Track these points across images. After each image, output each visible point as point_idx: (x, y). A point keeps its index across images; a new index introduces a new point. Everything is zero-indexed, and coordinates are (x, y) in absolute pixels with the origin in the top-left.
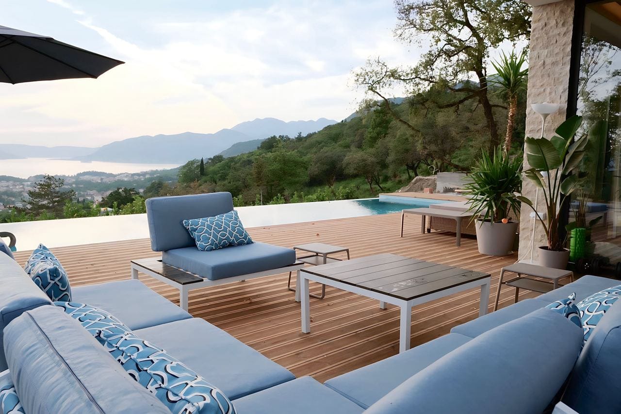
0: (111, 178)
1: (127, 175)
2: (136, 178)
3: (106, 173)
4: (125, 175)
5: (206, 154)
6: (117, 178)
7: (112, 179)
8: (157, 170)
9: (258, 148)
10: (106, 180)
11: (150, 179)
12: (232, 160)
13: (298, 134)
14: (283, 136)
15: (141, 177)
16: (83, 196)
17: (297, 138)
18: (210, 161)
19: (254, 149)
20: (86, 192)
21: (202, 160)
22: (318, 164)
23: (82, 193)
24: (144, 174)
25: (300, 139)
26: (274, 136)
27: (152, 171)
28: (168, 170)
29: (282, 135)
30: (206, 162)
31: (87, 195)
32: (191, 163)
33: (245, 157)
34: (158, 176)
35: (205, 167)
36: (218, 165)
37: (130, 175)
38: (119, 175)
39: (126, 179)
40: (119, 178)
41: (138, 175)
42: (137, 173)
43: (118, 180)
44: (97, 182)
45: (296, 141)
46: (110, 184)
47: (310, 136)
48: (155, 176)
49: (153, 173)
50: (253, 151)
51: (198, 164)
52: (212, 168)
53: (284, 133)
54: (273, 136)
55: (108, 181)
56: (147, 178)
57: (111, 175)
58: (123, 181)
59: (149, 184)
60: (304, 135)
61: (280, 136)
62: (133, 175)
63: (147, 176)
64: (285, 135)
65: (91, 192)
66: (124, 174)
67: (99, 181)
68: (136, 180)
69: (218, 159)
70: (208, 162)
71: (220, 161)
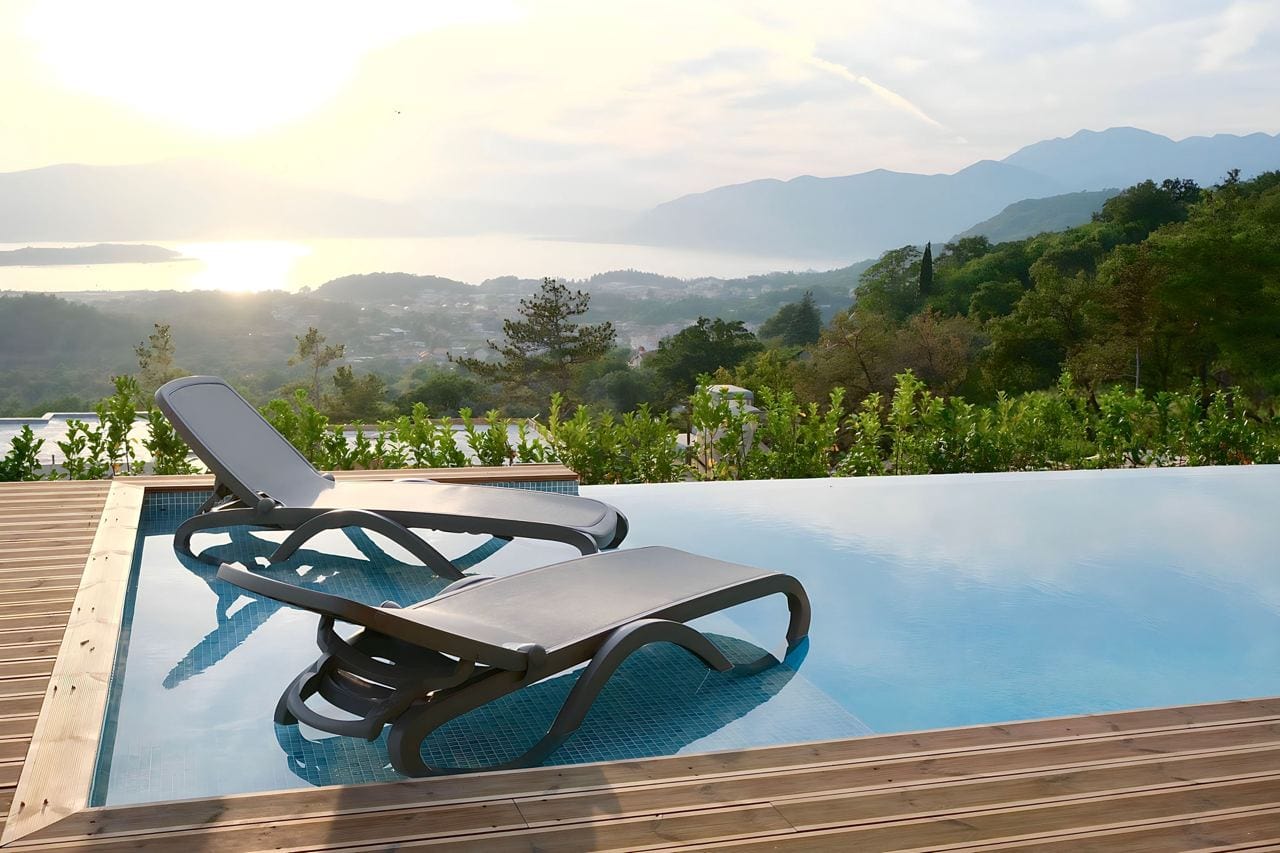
0: (674, 290)
1: (714, 283)
2: (738, 291)
3: (662, 277)
4: (710, 282)
5: (938, 231)
6: (688, 291)
7: (677, 293)
8: (791, 273)
9: (1095, 218)
10: (661, 295)
11: (773, 298)
12: (1016, 249)
13: (1228, 177)
14: (1177, 182)
15: (749, 290)
17: (1225, 187)
18: (950, 253)
19: (1082, 220)
21: (928, 251)
24: (756, 282)
27: (778, 274)
28: (821, 274)
29: (1173, 179)
30: (938, 256)
32: (897, 257)
33: (1055, 242)
34: (795, 289)
35: (935, 269)
36: (973, 265)
37: (721, 286)
38: (694, 282)
39: (709, 295)
40: (694, 292)
41: (740, 283)
42: (738, 280)
43: (691, 296)
44: (640, 300)
46: (670, 306)
48: (786, 289)
49: (778, 279)
50: (1080, 225)
51: (917, 259)
52: (955, 274)
53: (1181, 174)
54: (1145, 181)
55: (667, 297)
56: (767, 294)
57: (674, 283)
58: (701, 301)
59: (774, 313)
61: (1167, 183)
62: (732, 283)
63: (766, 289)
64: (1183, 177)
65: (625, 326)
66: (707, 279)
67: (645, 297)
68: (735, 299)
69: (971, 247)
70: (943, 256)
71: (979, 255)
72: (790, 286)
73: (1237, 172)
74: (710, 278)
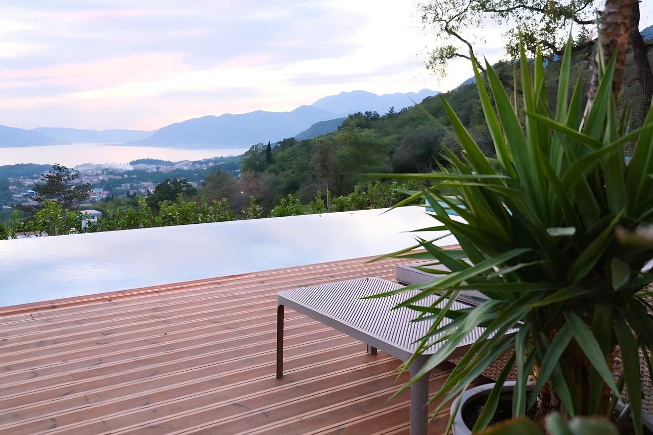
0: (169, 166)
1: (187, 163)
2: (198, 166)
3: (163, 161)
4: (186, 163)
5: (275, 137)
6: (176, 167)
7: (170, 168)
8: (222, 157)
9: (339, 128)
10: (163, 169)
11: (214, 168)
12: (306, 143)
13: (390, 110)
14: (371, 112)
15: (204, 165)
16: (136, 188)
17: (388, 114)
18: (279, 145)
19: (333, 129)
20: (139, 183)
21: (269, 145)
22: (409, 148)
23: (135, 185)
24: (207, 162)
25: (391, 115)
26: (359, 113)
27: (216, 158)
28: (235, 157)
29: (369, 111)
30: (274, 146)
31: (141, 187)
32: (255, 148)
33: (321, 139)
35: (272, 152)
36: (289, 150)
37: (191, 164)
38: (178, 163)
39: (185, 168)
40: (178, 168)
41: (200, 162)
42: (199, 161)
44: (153, 172)
45: (388, 118)
46: (167, 174)
47: (405, 111)
48: (220, 164)
49: (216, 160)
50: (333, 131)
51: (264, 149)
52: (280, 154)
53: (372, 109)
54: (357, 113)
55: (165, 170)
56: (211, 166)
57: (169, 163)
58: (182, 171)
60: (397, 110)
61: (367, 113)
62: (194, 163)
63: (211, 164)
64: (373, 111)
65: (146, 184)
66: (184, 161)
67: (155, 171)
68: (197, 170)
69: (288, 142)
70: (276, 147)
71: (291, 145)
72: (222, 163)
73: (393, 107)
74: (186, 161)
